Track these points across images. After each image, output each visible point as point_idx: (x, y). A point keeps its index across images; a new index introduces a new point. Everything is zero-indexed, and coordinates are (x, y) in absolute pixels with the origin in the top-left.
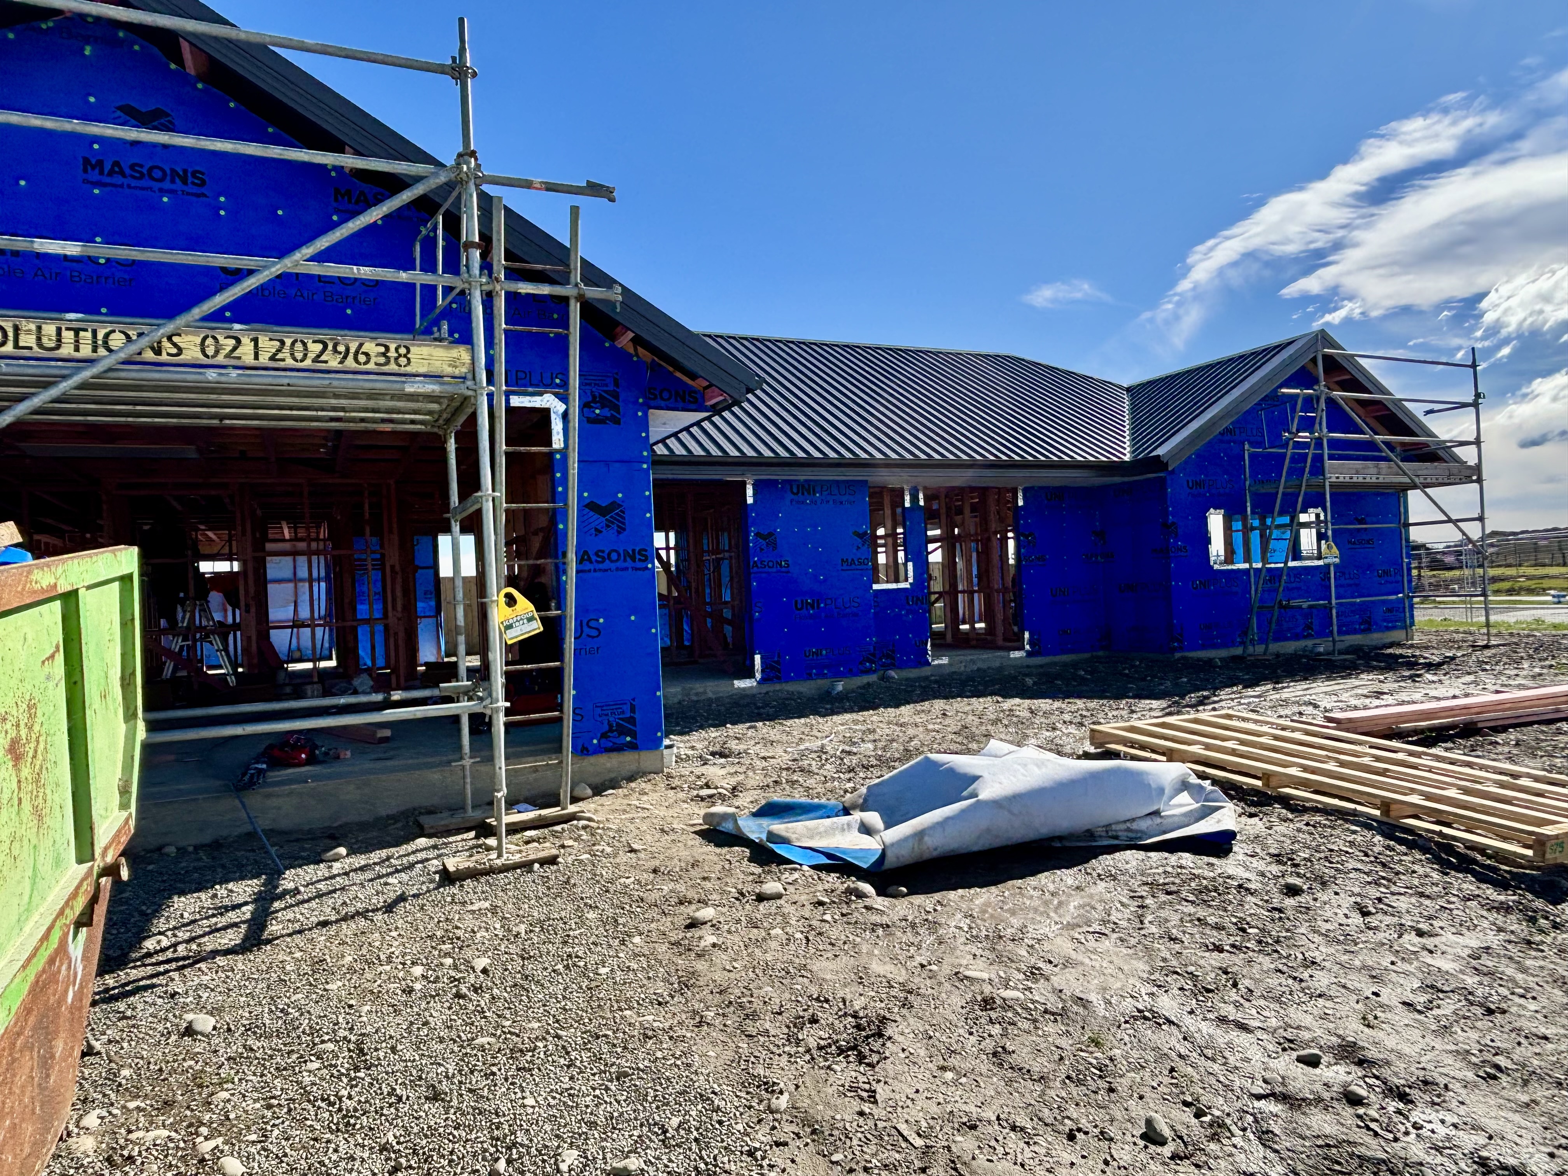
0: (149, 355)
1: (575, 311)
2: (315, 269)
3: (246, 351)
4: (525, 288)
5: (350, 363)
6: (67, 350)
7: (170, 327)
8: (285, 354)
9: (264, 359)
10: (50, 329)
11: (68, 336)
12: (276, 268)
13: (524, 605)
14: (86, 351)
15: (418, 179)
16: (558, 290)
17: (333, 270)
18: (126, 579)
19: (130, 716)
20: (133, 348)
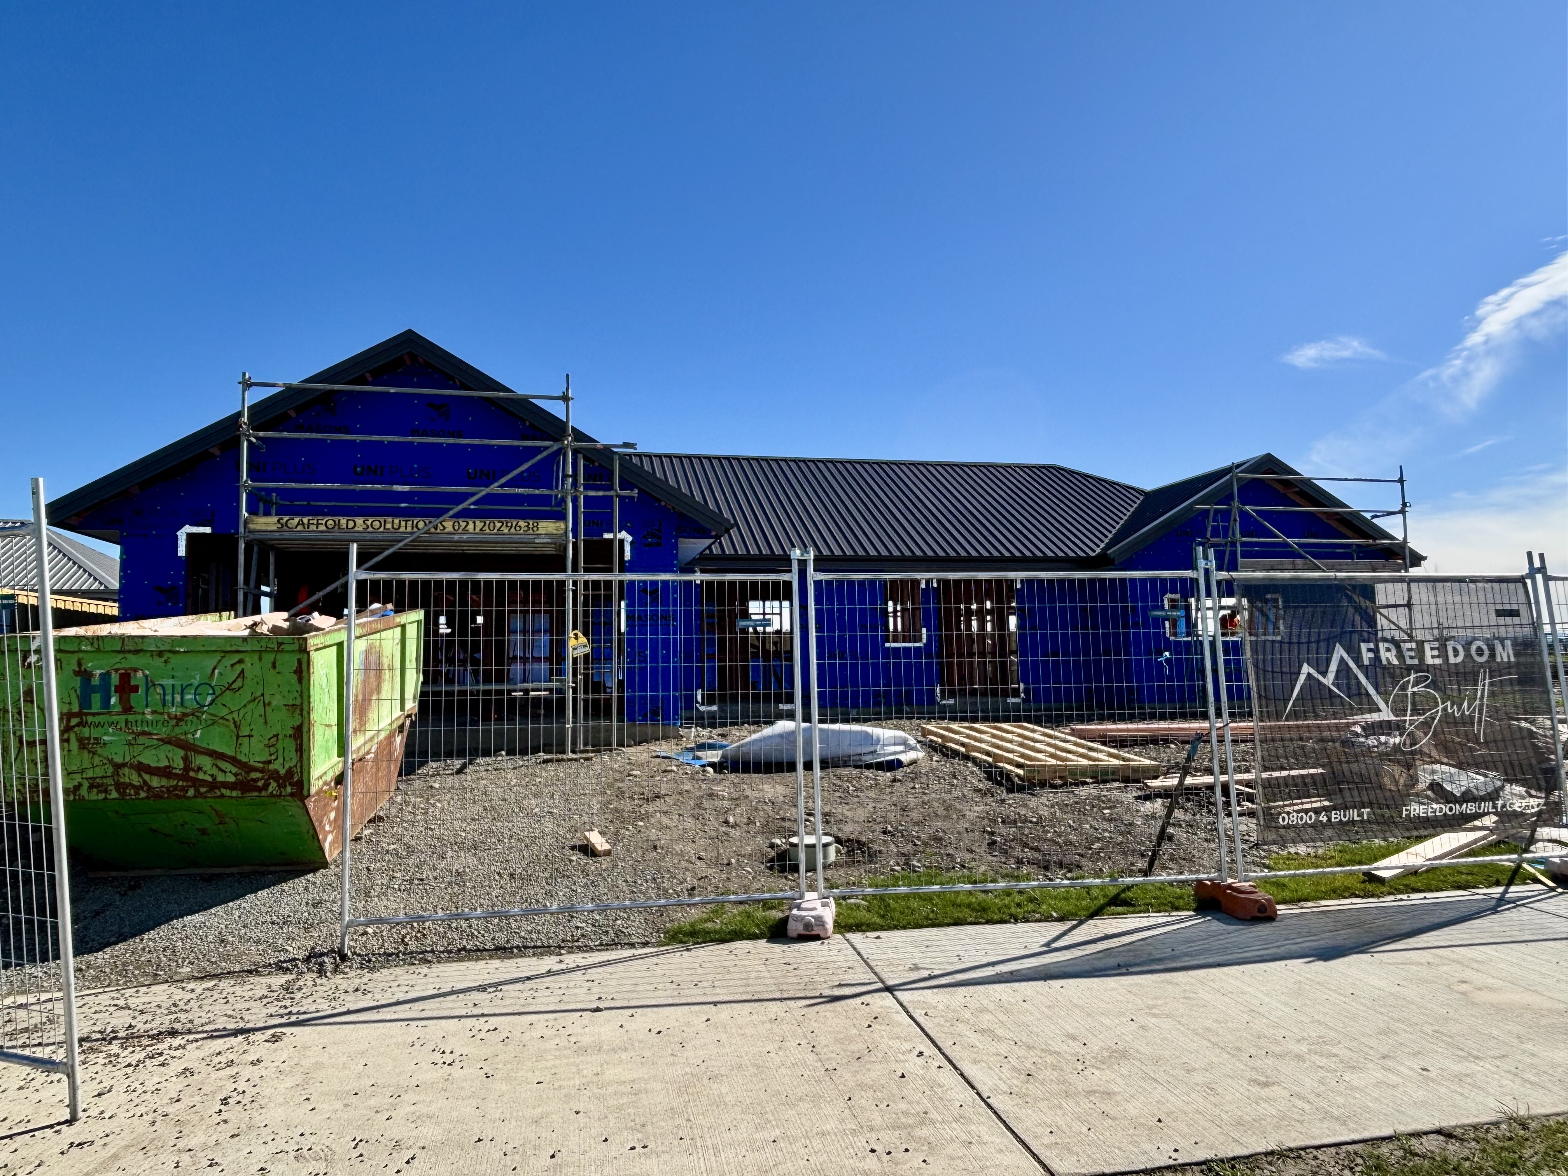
0: (433, 530)
1: (617, 501)
2: (500, 491)
3: (471, 527)
4: (592, 493)
5: (513, 530)
6: (402, 529)
7: (441, 519)
8: (486, 528)
9: (477, 530)
10: (397, 521)
11: (403, 523)
12: (483, 491)
13: (583, 639)
14: (409, 529)
15: (546, 448)
16: (608, 493)
17: (508, 490)
18: (419, 622)
19: (418, 672)
20: (426, 528)
